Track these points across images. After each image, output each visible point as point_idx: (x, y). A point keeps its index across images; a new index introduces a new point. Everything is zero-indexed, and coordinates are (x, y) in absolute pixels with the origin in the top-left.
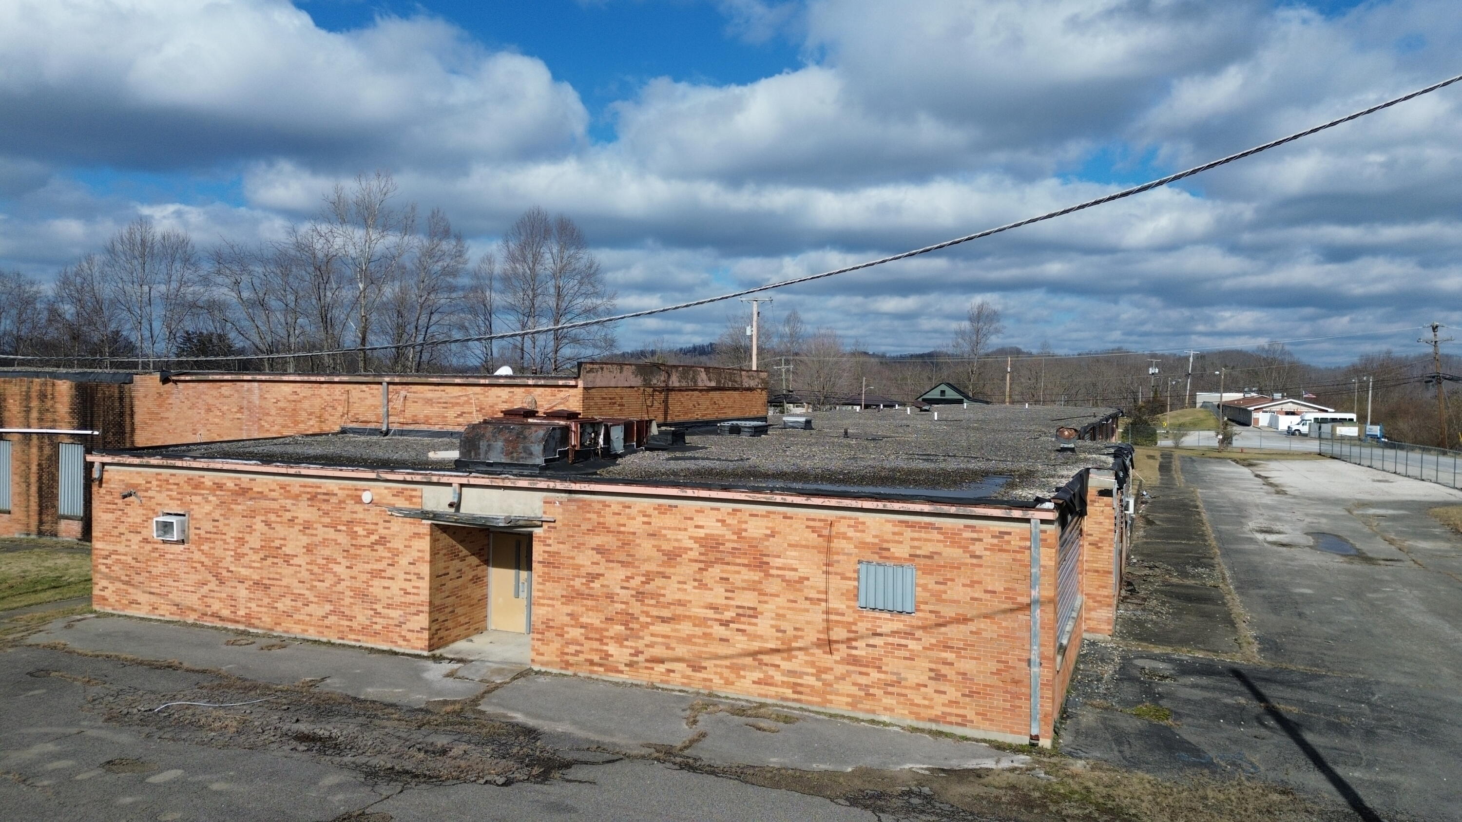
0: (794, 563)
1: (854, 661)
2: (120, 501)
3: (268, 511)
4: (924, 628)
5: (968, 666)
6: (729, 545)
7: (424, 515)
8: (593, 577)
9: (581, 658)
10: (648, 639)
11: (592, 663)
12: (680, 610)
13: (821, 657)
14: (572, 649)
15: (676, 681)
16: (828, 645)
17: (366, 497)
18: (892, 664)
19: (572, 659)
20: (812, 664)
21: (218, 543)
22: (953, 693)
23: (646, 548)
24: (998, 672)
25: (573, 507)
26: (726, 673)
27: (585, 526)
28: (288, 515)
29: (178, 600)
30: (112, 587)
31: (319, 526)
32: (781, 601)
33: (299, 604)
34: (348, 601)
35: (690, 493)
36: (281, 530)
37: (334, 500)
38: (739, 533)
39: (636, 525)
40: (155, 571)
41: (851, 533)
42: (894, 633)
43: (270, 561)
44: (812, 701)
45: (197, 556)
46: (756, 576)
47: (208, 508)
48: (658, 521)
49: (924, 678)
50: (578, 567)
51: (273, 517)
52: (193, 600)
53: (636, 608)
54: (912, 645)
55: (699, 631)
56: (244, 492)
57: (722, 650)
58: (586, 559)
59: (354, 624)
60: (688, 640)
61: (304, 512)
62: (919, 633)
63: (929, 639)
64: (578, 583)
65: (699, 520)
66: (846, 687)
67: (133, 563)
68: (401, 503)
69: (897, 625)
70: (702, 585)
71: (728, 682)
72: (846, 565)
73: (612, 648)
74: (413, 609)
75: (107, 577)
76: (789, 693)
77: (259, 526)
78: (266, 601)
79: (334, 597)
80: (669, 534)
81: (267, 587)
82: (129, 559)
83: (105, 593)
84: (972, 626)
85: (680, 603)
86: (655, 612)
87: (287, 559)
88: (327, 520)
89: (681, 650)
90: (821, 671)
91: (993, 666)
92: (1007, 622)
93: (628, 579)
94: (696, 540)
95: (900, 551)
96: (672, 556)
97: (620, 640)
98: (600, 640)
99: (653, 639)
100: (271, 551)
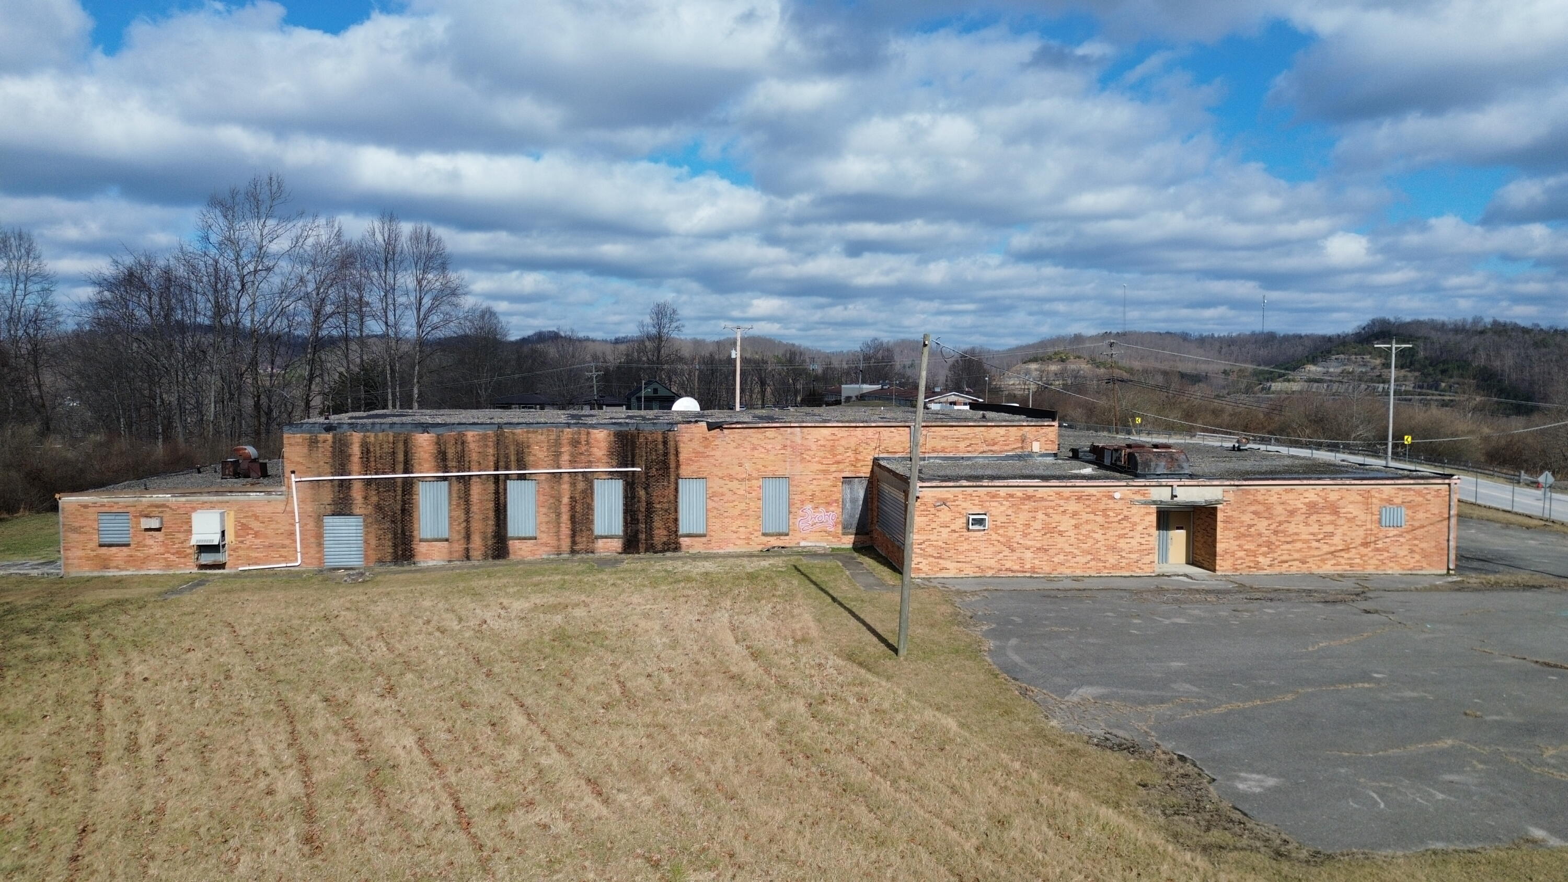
0: (1351, 510)
1: (1377, 550)
2: (932, 510)
3: (1046, 508)
4: (1407, 532)
5: (1424, 545)
6: (1321, 505)
7: (1154, 502)
8: (1250, 526)
9: (1244, 565)
10: (1280, 552)
11: (1250, 567)
12: (1296, 537)
13: (1363, 550)
14: (1239, 562)
15: (1294, 570)
16: (1365, 544)
17: (1117, 495)
18: (1393, 549)
19: (1238, 567)
20: (1359, 554)
21: (1010, 528)
22: (1417, 557)
23: (1279, 509)
24: (1436, 546)
25: (1240, 493)
26: (1319, 563)
27: (1246, 502)
28: (1062, 509)
29: (979, 564)
30: (925, 562)
31: (1084, 514)
32: (1345, 528)
33: (1070, 557)
34: (1103, 552)
35: (1305, 482)
36: (1056, 518)
37: (1093, 498)
38: (1325, 499)
39: (1274, 499)
40: (961, 549)
41: (1377, 495)
42: (1394, 536)
43: (1048, 535)
44: (1359, 570)
45: (994, 537)
46: (1333, 518)
47: (1003, 509)
48: (1285, 497)
49: (1406, 553)
50: (1242, 522)
51: (1051, 511)
52: (992, 563)
53: (1273, 538)
54: (1402, 540)
55: (1305, 546)
56: (1029, 498)
57: (1316, 553)
58: (1247, 518)
59: (1107, 565)
60: (1300, 550)
61: (1072, 506)
62: (1405, 535)
63: (1408, 536)
64: (1242, 530)
65: (1306, 495)
66: (1374, 562)
67: (944, 545)
68: (1138, 497)
69: (1396, 532)
70: (1307, 524)
71: (1319, 567)
72: (1374, 509)
73: (1261, 559)
74: (1146, 552)
75: (921, 555)
76: (1348, 568)
77: (1040, 516)
78: (1046, 558)
79: (1094, 551)
80: (1291, 502)
81: (1046, 550)
82: (940, 543)
83: (920, 566)
84: (1426, 529)
85: (1296, 534)
86: (1283, 539)
87: (1061, 534)
88: (1089, 510)
89: (1296, 556)
90: (1362, 556)
91: (1433, 544)
92: (1440, 526)
93: (1269, 525)
94: (1305, 504)
95: (1398, 501)
96: (1292, 513)
97: (1265, 555)
98: (1255, 556)
99: (1282, 552)
100: (1050, 530)
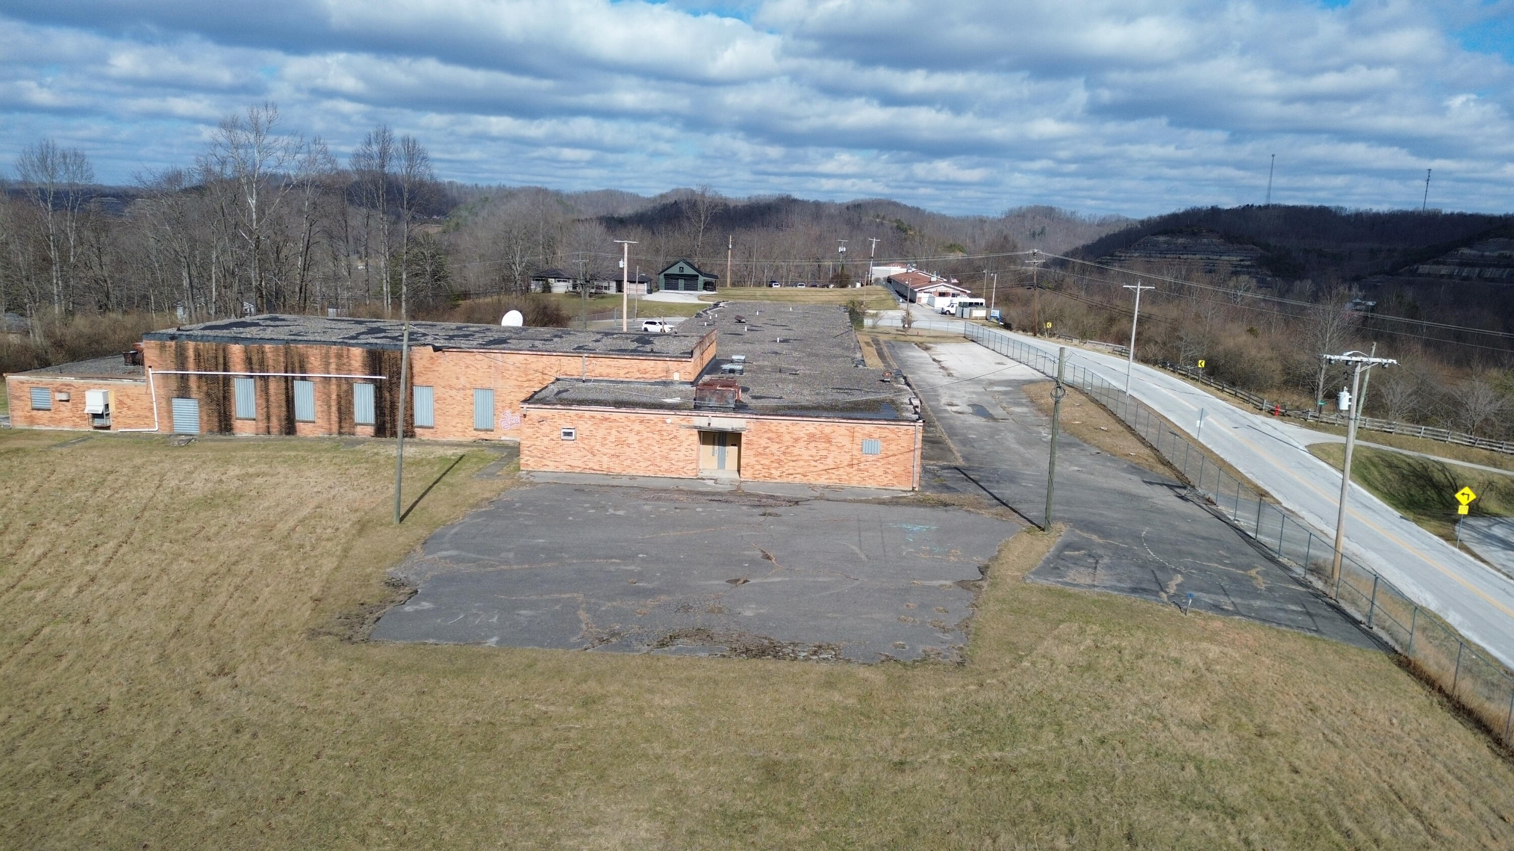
0: (840, 441)
1: (860, 470)
2: (537, 424)
3: (618, 427)
4: (882, 459)
5: (893, 469)
6: (818, 436)
7: (695, 427)
8: (766, 448)
9: (761, 475)
10: (787, 468)
11: (765, 477)
12: (799, 458)
13: (849, 470)
14: (759, 473)
15: (797, 481)
16: (851, 465)
17: (669, 421)
18: (872, 470)
19: (757, 476)
20: (846, 472)
21: (593, 440)
22: (890, 477)
23: (787, 437)
24: (904, 470)
25: (758, 424)
26: (816, 477)
27: (762, 430)
28: (629, 428)
29: (570, 463)
30: (532, 460)
31: (645, 432)
32: (836, 453)
33: (635, 462)
34: (659, 460)
36: (625, 434)
37: (652, 422)
38: (821, 432)
39: (783, 430)
40: (558, 452)
41: (860, 431)
42: (872, 461)
43: (620, 446)
44: (845, 483)
45: (581, 445)
46: (828, 445)
47: (587, 426)
48: (791, 428)
49: (881, 474)
50: (760, 445)
51: (622, 429)
52: (579, 463)
53: (782, 458)
54: (878, 464)
55: (806, 464)
56: (606, 419)
57: (814, 469)
58: (764, 442)
59: (662, 469)
60: (802, 467)
61: (637, 427)
62: (880, 460)
63: (883, 462)
64: (760, 450)
65: (807, 428)
66: (857, 478)
67: (545, 449)
68: (684, 423)
69: (874, 458)
70: (807, 449)
71: (816, 480)
72: (858, 441)
73: (773, 471)
75: (529, 456)
76: (837, 481)
77: (614, 432)
78: (617, 462)
79: (652, 459)
80: (795, 432)
81: (618, 456)
82: (542, 448)
83: (529, 462)
84: (896, 457)
85: (800, 455)
86: (790, 458)
87: (629, 446)
88: (648, 430)
89: (799, 471)
90: (848, 474)
91: (903, 468)
92: (907, 455)
93: (780, 448)
94: (805, 434)
95: (876, 436)
96: (797, 440)
97: (776, 468)
98: (769, 469)
99: (789, 467)
100: (620, 443)
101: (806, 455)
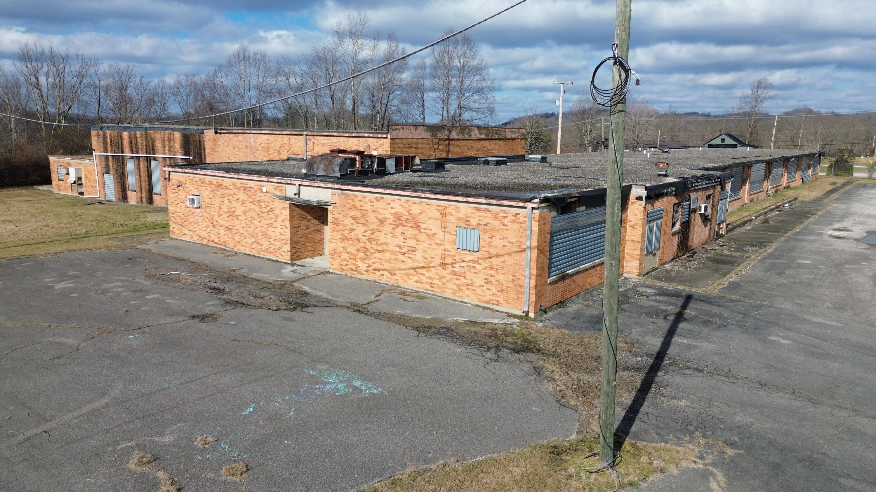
0: (431, 227)
1: (454, 273)
2: (176, 188)
3: (229, 195)
4: (483, 259)
5: (500, 277)
6: (405, 217)
7: (286, 199)
8: (352, 230)
9: (348, 267)
11: (352, 270)
13: (442, 271)
14: (344, 263)
15: (385, 280)
16: (443, 265)
17: (264, 189)
18: (470, 275)
19: (344, 268)
20: (438, 274)
21: (212, 209)
22: (494, 290)
23: (372, 217)
24: (513, 281)
25: (343, 197)
26: (404, 277)
27: (348, 206)
28: (236, 197)
29: (200, 234)
30: (176, 227)
31: (247, 202)
32: (426, 244)
33: (242, 238)
34: (260, 237)
35: (388, 191)
36: (234, 204)
37: (253, 190)
38: (408, 212)
39: (367, 206)
40: (191, 221)
41: (454, 213)
42: (471, 261)
43: (231, 217)
44: (438, 291)
45: (205, 214)
46: (415, 232)
47: (207, 193)
49: (482, 283)
50: (345, 225)
51: (231, 198)
52: (204, 234)
53: (368, 245)
54: (478, 267)
55: (393, 257)
56: (220, 186)
57: (403, 266)
58: (349, 221)
59: (263, 248)
60: (389, 261)
61: (242, 196)
62: (481, 261)
63: (485, 264)
64: (346, 233)
65: (393, 205)
66: (451, 285)
67: (183, 217)
68: (278, 193)
69: (472, 257)
70: (394, 236)
71: (405, 281)
72: (452, 228)
73: (359, 263)
74: (284, 242)
75: (175, 223)
76: (428, 287)
77: (226, 202)
78: (231, 236)
79: (255, 235)
80: (381, 211)
81: (231, 229)
82: (181, 215)
83: (174, 230)
84: (502, 259)
85: (386, 244)
86: (376, 247)
87: (237, 217)
88: (250, 200)
89: (387, 266)
90: (441, 277)
91: (511, 278)
92: (517, 257)
93: (365, 231)
94: (392, 214)
95: (474, 222)
96: (382, 222)
97: (363, 260)
98: (355, 259)
99: (375, 260)
100: (231, 214)
101: (393, 243)
